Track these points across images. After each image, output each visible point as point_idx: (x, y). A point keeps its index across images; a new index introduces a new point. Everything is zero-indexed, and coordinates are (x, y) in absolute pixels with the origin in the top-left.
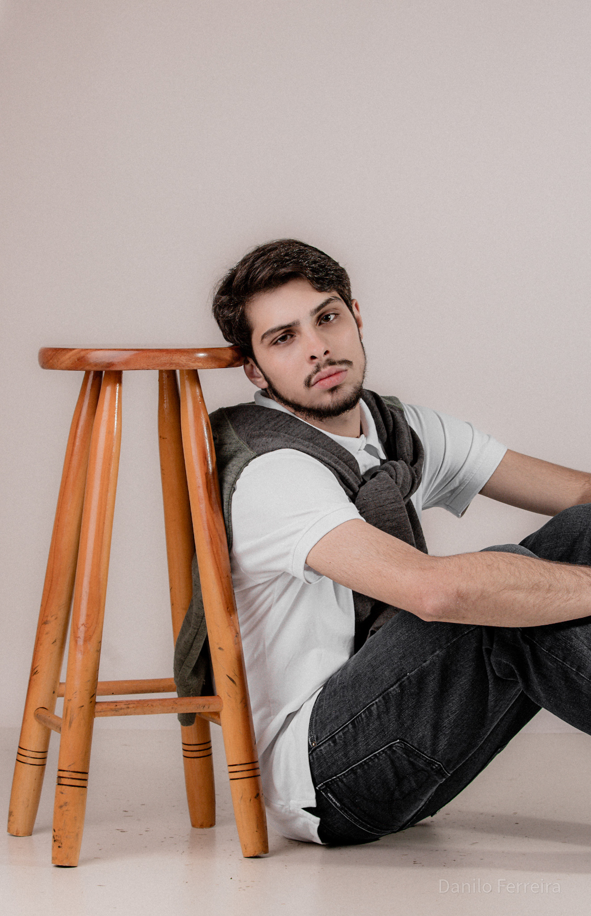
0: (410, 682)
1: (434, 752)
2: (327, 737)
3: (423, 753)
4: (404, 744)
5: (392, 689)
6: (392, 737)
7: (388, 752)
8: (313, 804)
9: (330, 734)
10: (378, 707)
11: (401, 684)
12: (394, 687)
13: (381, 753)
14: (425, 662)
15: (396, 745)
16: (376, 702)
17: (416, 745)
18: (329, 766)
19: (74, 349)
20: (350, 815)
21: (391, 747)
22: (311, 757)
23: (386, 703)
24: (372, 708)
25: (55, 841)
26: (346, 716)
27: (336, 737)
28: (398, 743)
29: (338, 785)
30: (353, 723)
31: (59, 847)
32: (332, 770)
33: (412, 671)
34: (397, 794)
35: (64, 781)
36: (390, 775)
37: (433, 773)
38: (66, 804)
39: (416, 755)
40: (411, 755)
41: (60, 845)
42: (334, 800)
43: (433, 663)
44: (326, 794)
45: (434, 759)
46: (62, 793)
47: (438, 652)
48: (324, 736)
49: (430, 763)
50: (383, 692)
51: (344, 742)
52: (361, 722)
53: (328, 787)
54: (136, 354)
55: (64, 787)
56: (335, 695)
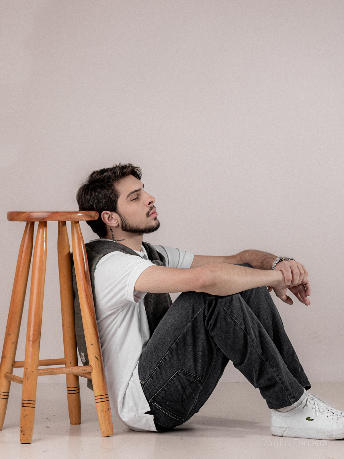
0: (180, 341)
1: (196, 372)
2: (148, 377)
3: (192, 374)
4: (183, 371)
5: (173, 346)
6: (177, 369)
7: (177, 376)
8: (149, 409)
9: (150, 375)
10: (168, 356)
11: (176, 343)
12: (174, 345)
13: (174, 377)
14: (184, 330)
15: (180, 372)
16: (167, 354)
17: (188, 370)
18: (152, 390)
19: (27, 212)
20: (166, 411)
21: (177, 373)
22: (143, 388)
23: (171, 353)
24: (166, 357)
25: (22, 432)
26: (155, 365)
27: (153, 375)
28: (180, 371)
29: (158, 398)
30: (159, 367)
31: (24, 435)
32: (154, 392)
33: (180, 336)
34: (184, 396)
35: (25, 405)
36: (180, 388)
37: (198, 383)
38: (27, 415)
39: (189, 375)
40: (187, 375)
41: (24, 434)
42: (158, 405)
43: (188, 330)
44: (154, 403)
45: (197, 375)
46: (25, 410)
47: (189, 324)
48: (147, 377)
49: (196, 378)
50: (169, 349)
51: (157, 376)
52: (162, 365)
53: (154, 400)
54: (51, 214)
55: (25, 407)
56: (147, 358)
